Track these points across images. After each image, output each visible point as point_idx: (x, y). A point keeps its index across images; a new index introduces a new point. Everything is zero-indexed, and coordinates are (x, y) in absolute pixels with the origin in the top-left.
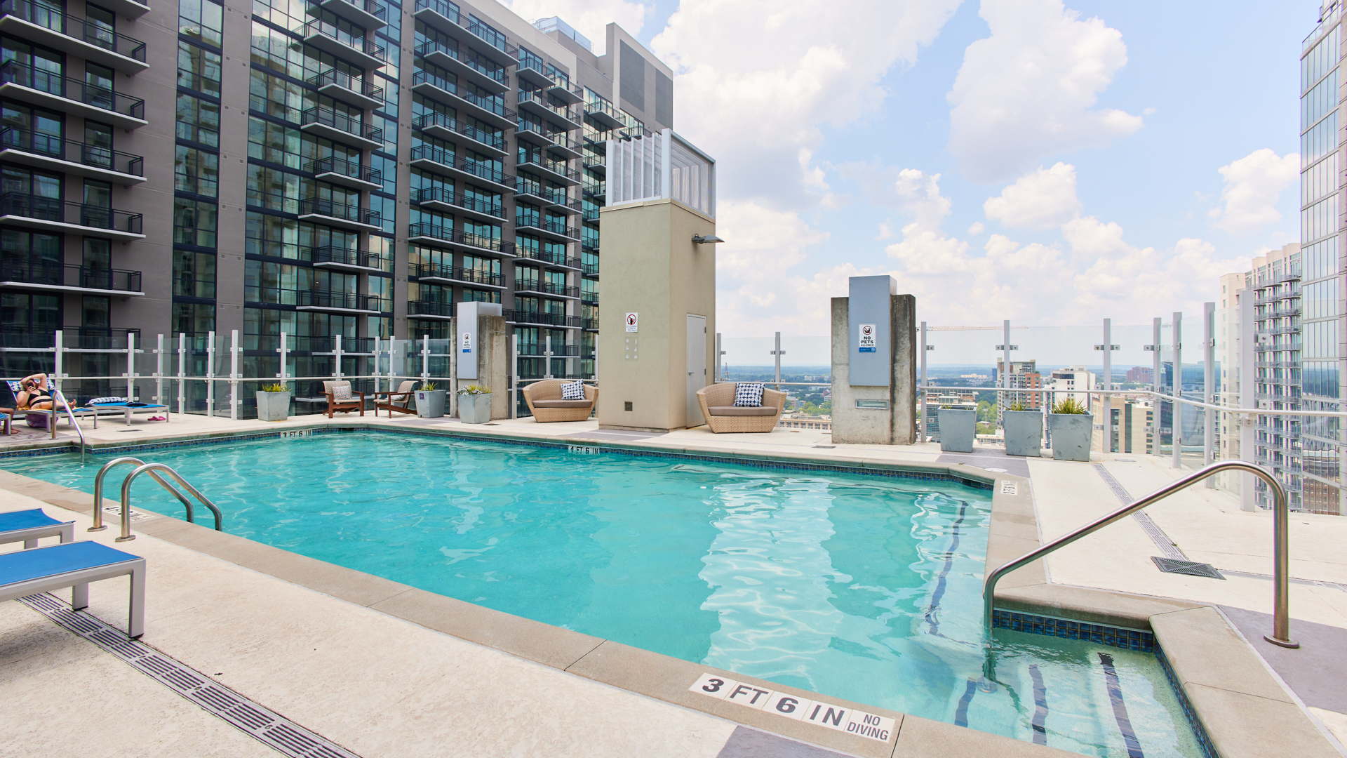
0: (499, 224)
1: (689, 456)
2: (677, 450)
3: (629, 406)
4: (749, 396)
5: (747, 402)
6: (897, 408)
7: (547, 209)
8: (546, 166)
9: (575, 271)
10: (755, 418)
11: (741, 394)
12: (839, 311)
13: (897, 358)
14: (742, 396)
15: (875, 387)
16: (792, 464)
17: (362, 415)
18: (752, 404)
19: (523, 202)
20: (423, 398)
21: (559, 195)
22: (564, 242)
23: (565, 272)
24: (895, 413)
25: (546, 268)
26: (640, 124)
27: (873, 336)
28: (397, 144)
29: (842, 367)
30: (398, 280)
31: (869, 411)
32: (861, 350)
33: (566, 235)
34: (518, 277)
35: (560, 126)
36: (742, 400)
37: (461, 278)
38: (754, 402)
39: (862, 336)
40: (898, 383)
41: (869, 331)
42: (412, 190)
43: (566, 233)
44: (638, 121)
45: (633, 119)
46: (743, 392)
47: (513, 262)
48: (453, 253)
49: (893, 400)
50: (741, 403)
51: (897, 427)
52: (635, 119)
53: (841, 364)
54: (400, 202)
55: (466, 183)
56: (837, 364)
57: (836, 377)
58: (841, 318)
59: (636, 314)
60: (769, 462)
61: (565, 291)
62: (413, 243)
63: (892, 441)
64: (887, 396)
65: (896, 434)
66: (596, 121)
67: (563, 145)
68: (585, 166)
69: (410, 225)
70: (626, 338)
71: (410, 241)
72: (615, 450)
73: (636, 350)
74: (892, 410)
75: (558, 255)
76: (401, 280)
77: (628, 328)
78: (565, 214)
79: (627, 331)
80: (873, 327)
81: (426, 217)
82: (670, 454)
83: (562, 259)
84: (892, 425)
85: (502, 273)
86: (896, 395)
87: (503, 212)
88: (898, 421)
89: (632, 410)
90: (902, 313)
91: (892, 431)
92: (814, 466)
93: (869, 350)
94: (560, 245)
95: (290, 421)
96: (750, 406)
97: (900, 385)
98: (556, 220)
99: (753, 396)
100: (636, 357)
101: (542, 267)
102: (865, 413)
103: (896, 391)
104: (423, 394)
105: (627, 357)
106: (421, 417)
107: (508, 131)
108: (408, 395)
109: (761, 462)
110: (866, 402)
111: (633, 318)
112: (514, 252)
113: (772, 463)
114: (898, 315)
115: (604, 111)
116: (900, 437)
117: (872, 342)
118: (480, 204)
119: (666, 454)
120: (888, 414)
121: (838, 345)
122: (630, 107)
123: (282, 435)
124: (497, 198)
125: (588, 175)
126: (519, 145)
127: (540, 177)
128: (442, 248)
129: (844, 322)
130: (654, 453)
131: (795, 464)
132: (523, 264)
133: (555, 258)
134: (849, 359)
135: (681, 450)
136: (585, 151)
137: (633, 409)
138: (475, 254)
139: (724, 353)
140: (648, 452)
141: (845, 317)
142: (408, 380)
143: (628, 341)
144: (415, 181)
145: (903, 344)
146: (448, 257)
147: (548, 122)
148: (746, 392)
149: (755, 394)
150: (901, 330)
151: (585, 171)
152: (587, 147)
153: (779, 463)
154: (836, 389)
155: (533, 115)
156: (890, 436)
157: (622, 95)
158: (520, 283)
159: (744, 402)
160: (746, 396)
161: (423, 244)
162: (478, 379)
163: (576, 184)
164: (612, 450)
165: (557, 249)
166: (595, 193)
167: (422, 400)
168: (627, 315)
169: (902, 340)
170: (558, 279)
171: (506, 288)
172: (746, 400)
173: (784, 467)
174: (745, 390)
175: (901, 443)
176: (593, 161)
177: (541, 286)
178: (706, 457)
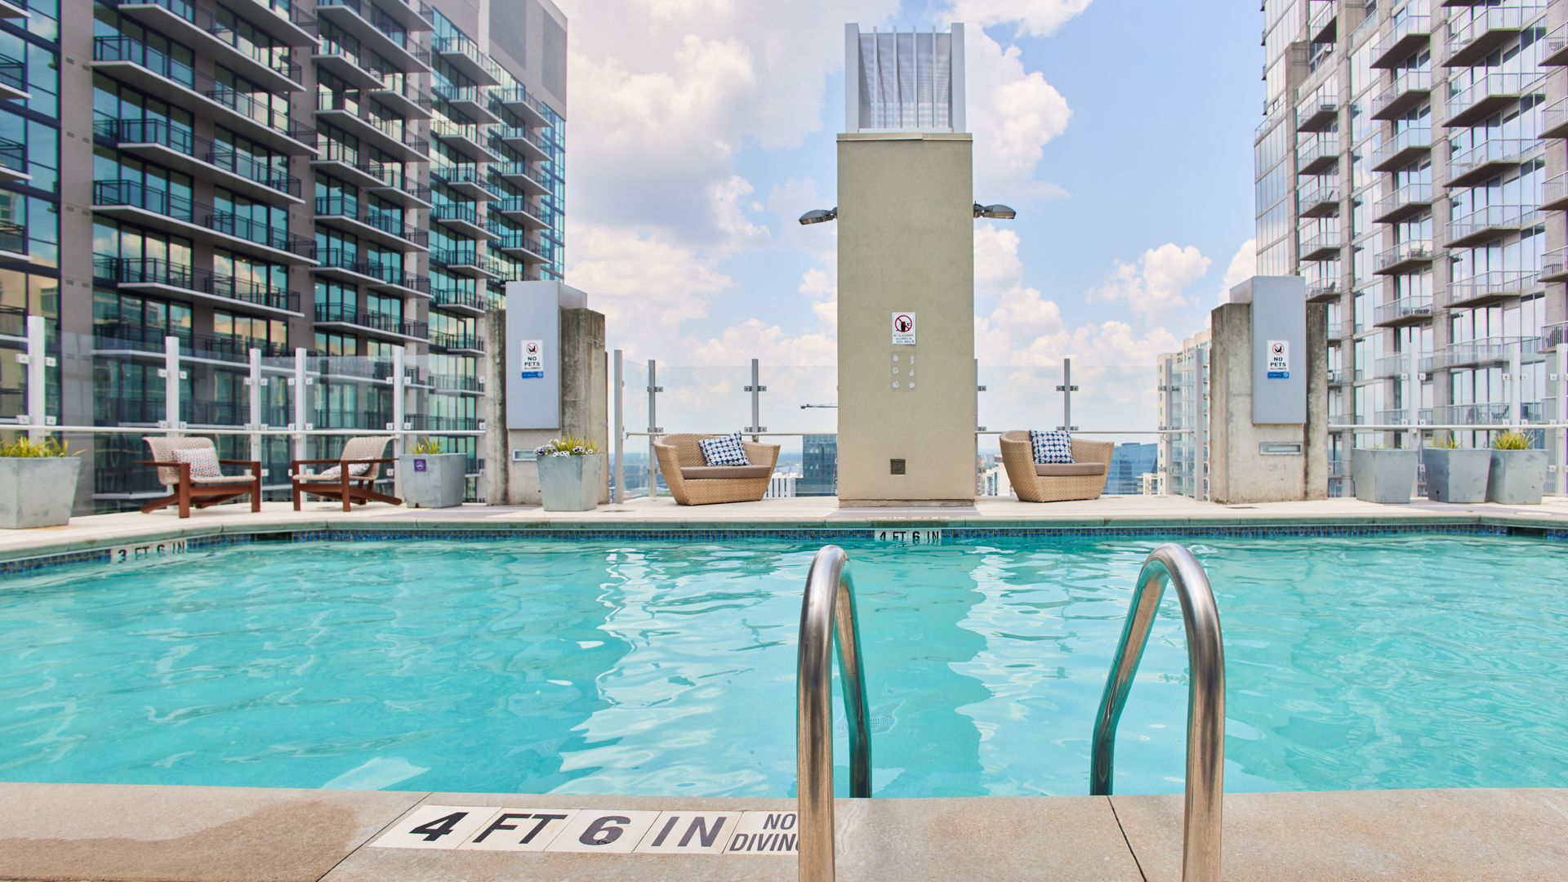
0: (284, 205)
1: (1112, 530)
2: (1094, 522)
3: (898, 467)
4: (1057, 448)
5: (1056, 456)
6: (1312, 452)
7: (371, 193)
8: (369, 122)
9: (419, 297)
10: (1084, 479)
11: (1044, 446)
12: (1238, 322)
13: (1312, 386)
14: (1047, 448)
15: (1285, 425)
16: (1274, 528)
17: (256, 508)
18: (1064, 459)
19: (328, 175)
20: (424, 469)
21: (393, 172)
22: (401, 250)
23: (402, 298)
24: (1310, 459)
25: (370, 289)
26: (519, 86)
27: (1285, 356)
28: (59, 20)
29: (1241, 399)
30: (70, 282)
31: (1277, 458)
32: (1271, 375)
33: (404, 237)
34: (320, 298)
35: (393, 63)
36: (1048, 454)
37: (209, 289)
38: (1066, 456)
39: (1271, 356)
40: (1313, 420)
41: (1280, 351)
42: (99, 117)
43: (403, 235)
44: (518, 81)
45: (509, 76)
46: (1046, 443)
47: (311, 273)
48: (191, 246)
49: (1307, 442)
50: (1048, 459)
51: (1311, 477)
52: (513, 77)
53: (1240, 395)
54: (70, 135)
55: (217, 125)
56: (1234, 395)
57: (1234, 412)
58: (1240, 331)
59: (912, 315)
60: (1242, 529)
61: (402, 328)
62: (101, 217)
63: (1306, 496)
64: (1300, 437)
65: (1311, 487)
66: (452, 67)
67: (399, 92)
68: (435, 135)
69: (95, 183)
70: (893, 353)
71: (96, 213)
72: (973, 531)
73: (911, 374)
74: (1307, 455)
75: (392, 269)
76: (77, 285)
77: (897, 337)
78: (402, 205)
79: (894, 341)
80: (1285, 344)
81: (131, 174)
82: (1078, 530)
83: (397, 276)
84: (1306, 474)
85: (292, 288)
86: (1311, 435)
87: (291, 184)
88: (1313, 469)
89: (904, 473)
90: (1318, 327)
91: (1306, 482)
92: (1307, 528)
93: (1280, 375)
94: (394, 255)
95: (75, 526)
96: (1061, 462)
97: (1316, 422)
98: (386, 212)
99: (1062, 448)
100: (912, 385)
101: (362, 287)
102: (1272, 461)
103: (1311, 430)
104: (424, 461)
105: (895, 386)
106: (417, 506)
107: (299, 49)
108: (377, 466)
109: (1229, 528)
110: (1273, 446)
111: (907, 321)
112: (313, 254)
113: (1246, 528)
114: (1313, 330)
115: (465, 52)
116: (1315, 490)
117: (1284, 364)
118: (246, 169)
119: (1071, 531)
120: (1301, 460)
121: (1236, 369)
122: (505, 57)
123: (116, 556)
124: (276, 160)
125: (439, 151)
126: (319, 81)
127: (358, 139)
128: (167, 234)
129: (1245, 337)
130: (1049, 531)
131: (1280, 528)
132: (328, 279)
133: (387, 274)
134: (1252, 388)
135: (1100, 521)
136: (435, 114)
137: (907, 471)
138: (235, 253)
139: (983, 389)
140: (1037, 530)
141: (1246, 331)
142: (358, 436)
143: (896, 358)
144: (106, 103)
145: (1319, 368)
146: (181, 255)
147: (373, 51)
148: (1051, 443)
149: (1064, 445)
150: (1317, 350)
151: (433, 143)
152: (438, 107)
153: (1257, 528)
154: (1234, 430)
155: (346, 34)
156: (1303, 490)
157: (492, 36)
158: (324, 310)
159: (1051, 457)
160: (1052, 448)
161: (125, 223)
162: (562, 429)
163: (420, 160)
164: (967, 531)
165: (389, 260)
166: (449, 179)
167: (421, 474)
168: (895, 316)
169: (1318, 362)
170: (390, 307)
171: (302, 315)
172: (1053, 454)
173: (1264, 534)
174: (1048, 440)
175: (1317, 498)
176: (447, 128)
177: (361, 316)
178: (1141, 530)
